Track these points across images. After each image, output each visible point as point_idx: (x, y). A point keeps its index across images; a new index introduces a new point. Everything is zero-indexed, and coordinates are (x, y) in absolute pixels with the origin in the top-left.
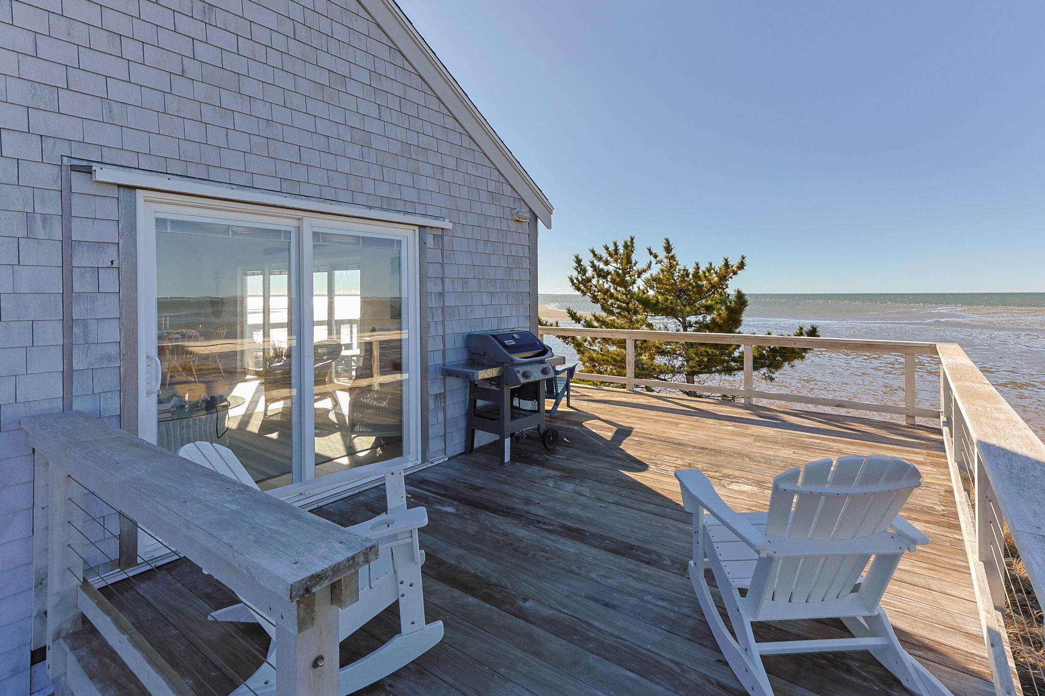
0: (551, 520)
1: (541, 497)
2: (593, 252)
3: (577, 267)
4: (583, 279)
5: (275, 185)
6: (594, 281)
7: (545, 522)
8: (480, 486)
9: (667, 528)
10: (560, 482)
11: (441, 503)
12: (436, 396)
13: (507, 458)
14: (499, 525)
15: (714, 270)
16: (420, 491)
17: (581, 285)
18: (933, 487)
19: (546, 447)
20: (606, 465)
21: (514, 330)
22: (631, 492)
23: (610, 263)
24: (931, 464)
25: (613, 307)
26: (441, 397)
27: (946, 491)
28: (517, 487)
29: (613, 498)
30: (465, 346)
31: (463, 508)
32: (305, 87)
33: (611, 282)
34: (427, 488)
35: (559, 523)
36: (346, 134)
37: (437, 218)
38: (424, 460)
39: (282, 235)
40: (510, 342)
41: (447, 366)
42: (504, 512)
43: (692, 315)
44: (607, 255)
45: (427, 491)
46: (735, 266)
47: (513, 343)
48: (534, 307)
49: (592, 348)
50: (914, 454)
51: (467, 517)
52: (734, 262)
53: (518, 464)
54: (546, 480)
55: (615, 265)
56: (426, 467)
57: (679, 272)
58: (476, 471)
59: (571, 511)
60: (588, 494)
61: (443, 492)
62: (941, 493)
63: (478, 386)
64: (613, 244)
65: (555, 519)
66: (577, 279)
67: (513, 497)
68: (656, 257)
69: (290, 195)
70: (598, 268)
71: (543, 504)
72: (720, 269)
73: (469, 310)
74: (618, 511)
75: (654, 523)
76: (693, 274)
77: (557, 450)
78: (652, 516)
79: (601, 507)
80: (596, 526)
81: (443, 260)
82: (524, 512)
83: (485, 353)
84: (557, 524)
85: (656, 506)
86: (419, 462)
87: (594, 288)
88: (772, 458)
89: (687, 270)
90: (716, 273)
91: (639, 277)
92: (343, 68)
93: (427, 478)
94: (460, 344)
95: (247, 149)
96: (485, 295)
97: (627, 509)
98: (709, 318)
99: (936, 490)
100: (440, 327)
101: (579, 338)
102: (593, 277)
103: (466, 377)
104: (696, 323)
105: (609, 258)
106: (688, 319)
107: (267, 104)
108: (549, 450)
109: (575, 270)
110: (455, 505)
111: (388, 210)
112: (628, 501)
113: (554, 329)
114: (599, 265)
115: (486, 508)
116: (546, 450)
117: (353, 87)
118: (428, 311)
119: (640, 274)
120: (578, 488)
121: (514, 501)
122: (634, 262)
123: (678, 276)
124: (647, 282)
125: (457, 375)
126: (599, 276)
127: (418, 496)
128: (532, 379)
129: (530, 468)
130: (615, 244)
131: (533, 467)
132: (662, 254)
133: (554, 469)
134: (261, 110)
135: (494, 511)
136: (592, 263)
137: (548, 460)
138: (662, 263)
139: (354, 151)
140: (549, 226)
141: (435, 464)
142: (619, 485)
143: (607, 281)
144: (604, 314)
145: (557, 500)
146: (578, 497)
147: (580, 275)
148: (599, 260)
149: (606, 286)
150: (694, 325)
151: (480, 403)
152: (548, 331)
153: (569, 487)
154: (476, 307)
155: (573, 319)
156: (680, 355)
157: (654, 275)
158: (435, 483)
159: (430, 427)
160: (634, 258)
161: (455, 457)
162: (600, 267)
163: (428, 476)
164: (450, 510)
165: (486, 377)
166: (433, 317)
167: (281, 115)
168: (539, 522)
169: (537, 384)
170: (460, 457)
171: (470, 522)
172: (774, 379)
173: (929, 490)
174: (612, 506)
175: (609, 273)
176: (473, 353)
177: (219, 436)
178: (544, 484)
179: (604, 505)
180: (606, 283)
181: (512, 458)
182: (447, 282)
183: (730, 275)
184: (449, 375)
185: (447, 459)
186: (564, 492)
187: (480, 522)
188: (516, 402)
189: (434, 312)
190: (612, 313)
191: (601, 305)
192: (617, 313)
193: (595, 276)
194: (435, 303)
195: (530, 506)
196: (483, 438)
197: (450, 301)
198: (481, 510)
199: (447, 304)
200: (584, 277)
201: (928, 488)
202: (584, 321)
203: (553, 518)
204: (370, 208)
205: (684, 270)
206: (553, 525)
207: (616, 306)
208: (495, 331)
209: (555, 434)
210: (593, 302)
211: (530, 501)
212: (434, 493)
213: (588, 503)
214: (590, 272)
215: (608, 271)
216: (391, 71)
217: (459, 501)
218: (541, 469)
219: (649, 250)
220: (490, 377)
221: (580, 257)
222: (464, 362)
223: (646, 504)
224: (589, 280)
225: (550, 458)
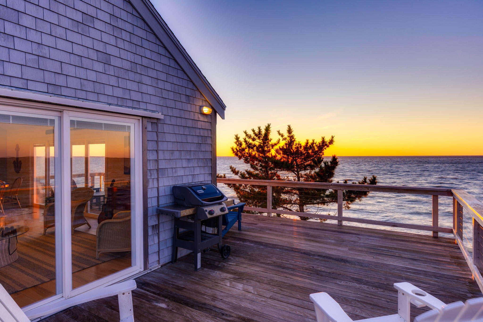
0: (230, 312)
1: (222, 294)
2: (245, 133)
3: (236, 142)
4: (240, 149)
5: (43, 87)
6: (247, 150)
7: (227, 315)
8: (182, 286)
9: (307, 317)
10: (234, 283)
11: (157, 301)
12: (153, 227)
13: (199, 266)
14: (196, 317)
15: (316, 144)
16: (143, 291)
17: (238, 153)
18: (461, 280)
19: (223, 257)
20: (262, 269)
21: (202, 182)
22: (280, 289)
23: (256, 139)
24: (455, 263)
25: (257, 166)
26: (156, 227)
27: (469, 283)
28: (206, 287)
29: (269, 294)
30: (172, 193)
31: (173, 305)
32: (65, 23)
33: (256, 151)
34: (148, 289)
35: (236, 314)
36: (93, 55)
37: (153, 111)
38: (145, 267)
39: (49, 122)
40: (201, 192)
41: (161, 207)
42: (199, 307)
43: (302, 170)
44: (254, 135)
45: (148, 291)
46: (328, 142)
47: (202, 192)
48: (214, 168)
49: (245, 190)
50: (443, 257)
51: (174, 311)
52: (327, 140)
53: (206, 269)
54: (224, 281)
55: (259, 141)
56: (146, 273)
57: (295, 145)
58: (180, 275)
59: (244, 304)
60: (252, 292)
61: (158, 292)
62: (467, 284)
63: (180, 219)
64: (258, 128)
65: (233, 311)
66: (236, 149)
67: (204, 295)
68: (282, 136)
69: (54, 95)
70: (249, 143)
71: (225, 299)
72: (320, 144)
73: (174, 171)
74: (274, 304)
75: (298, 313)
76: (304, 147)
77: (230, 259)
78: (296, 308)
79: (262, 301)
80: (260, 316)
81: (158, 139)
82: (213, 306)
83: (184, 198)
84: (235, 316)
85: (297, 300)
86: (142, 270)
87: (247, 155)
88: (362, 262)
89: (301, 144)
90: (317, 146)
91: (272, 148)
92: (92, 11)
93: (148, 281)
94: (168, 192)
95: (23, 63)
96: (184, 161)
97: (279, 302)
98: (313, 172)
99: (464, 282)
100: (155, 182)
101: (237, 185)
102: (246, 148)
103: (173, 215)
104: (305, 175)
105: (255, 137)
106: (300, 172)
107: (39, 33)
108: (224, 259)
109: (235, 144)
110: (166, 302)
111: (121, 106)
112: (278, 296)
113: (223, 179)
114: (249, 141)
115: (187, 304)
116: (223, 259)
117: (98, 25)
118: (148, 172)
119: (273, 146)
120: (246, 287)
121: (205, 298)
122: (270, 139)
123: (295, 147)
124: (277, 151)
125: (167, 213)
126: (249, 147)
127: (142, 295)
128: (215, 215)
129: (214, 272)
130: (259, 128)
131: (216, 272)
132: (286, 135)
133: (229, 273)
134: (33, 36)
135: (192, 306)
136: (245, 139)
137: (224, 266)
138: (286, 140)
139: (99, 67)
140: (223, 117)
141: (152, 270)
142: (271, 284)
143: (254, 150)
144: (252, 170)
145: (233, 296)
146: (246, 294)
147: (238, 147)
148: (249, 138)
149: (254, 153)
150: (304, 176)
151: (181, 230)
152: (220, 181)
153: (240, 286)
154: (178, 169)
155: (233, 173)
156: (295, 193)
157: (281, 147)
158: (152, 285)
159: (149, 247)
160: (270, 136)
161: (165, 265)
162: (250, 142)
163: (149, 279)
164: (163, 305)
165: (186, 214)
166: (151, 176)
167: (48, 40)
168: (223, 314)
169: (217, 217)
170: (168, 265)
171: (177, 315)
172: (350, 208)
173: (459, 282)
174: (269, 300)
175: (255, 146)
176: (177, 198)
177: (11, 252)
178: (224, 284)
179: (264, 300)
180: (253, 151)
181: (202, 265)
182: (160, 153)
183: (325, 147)
184: (162, 214)
185: (160, 267)
186: (237, 290)
187: (183, 315)
188: (203, 228)
189: (152, 172)
190: (257, 169)
191: (251, 165)
192: (260, 169)
193: (247, 147)
194: (152, 167)
195: (216, 302)
196: (183, 252)
197: (162, 165)
198: (184, 306)
199: (160, 167)
200: (241, 148)
201: (459, 281)
202: (240, 173)
203: (231, 310)
204: (110, 104)
205: (299, 144)
206: (232, 316)
207: (259, 165)
208: (190, 184)
209: (228, 248)
210: (245, 163)
211: (216, 298)
212: (153, 293)
213: (253, 298)
214: (244, 145)
215: (254, 144)
216: (124, 15)
217: (169, 299)
218: (221, 273)
219: (279, 132)
220: (188, 214)
221: (238, 136)
222: (170, 204)
223: (291, 298)
224: (243, 150)
225: (226, 264)
